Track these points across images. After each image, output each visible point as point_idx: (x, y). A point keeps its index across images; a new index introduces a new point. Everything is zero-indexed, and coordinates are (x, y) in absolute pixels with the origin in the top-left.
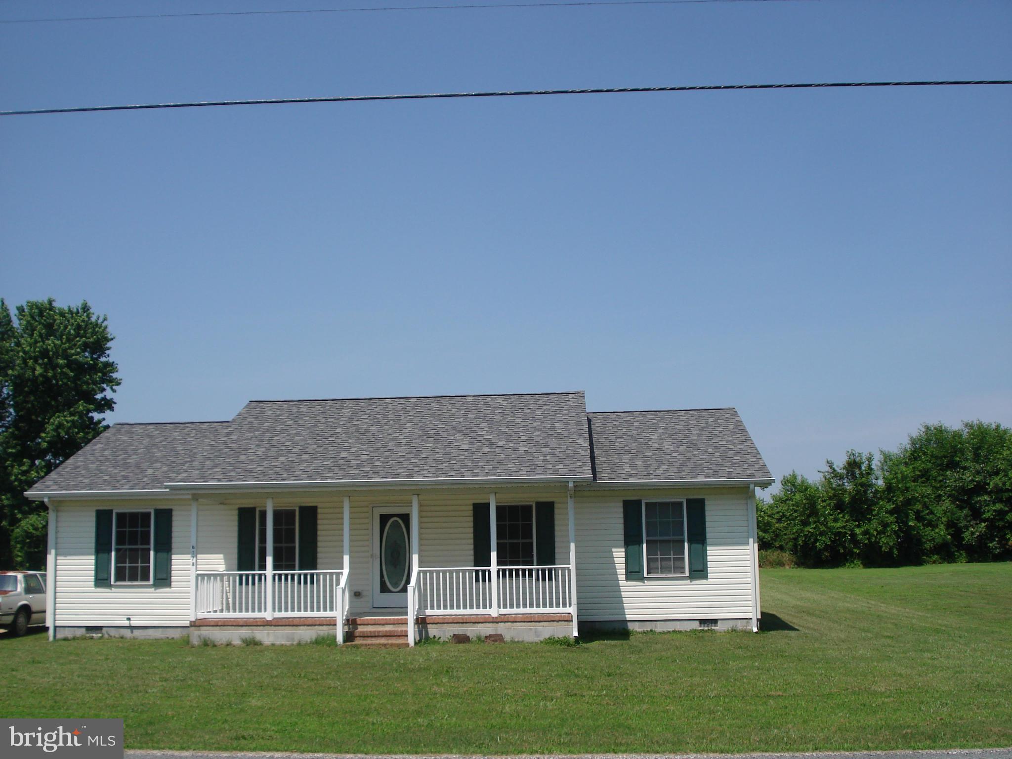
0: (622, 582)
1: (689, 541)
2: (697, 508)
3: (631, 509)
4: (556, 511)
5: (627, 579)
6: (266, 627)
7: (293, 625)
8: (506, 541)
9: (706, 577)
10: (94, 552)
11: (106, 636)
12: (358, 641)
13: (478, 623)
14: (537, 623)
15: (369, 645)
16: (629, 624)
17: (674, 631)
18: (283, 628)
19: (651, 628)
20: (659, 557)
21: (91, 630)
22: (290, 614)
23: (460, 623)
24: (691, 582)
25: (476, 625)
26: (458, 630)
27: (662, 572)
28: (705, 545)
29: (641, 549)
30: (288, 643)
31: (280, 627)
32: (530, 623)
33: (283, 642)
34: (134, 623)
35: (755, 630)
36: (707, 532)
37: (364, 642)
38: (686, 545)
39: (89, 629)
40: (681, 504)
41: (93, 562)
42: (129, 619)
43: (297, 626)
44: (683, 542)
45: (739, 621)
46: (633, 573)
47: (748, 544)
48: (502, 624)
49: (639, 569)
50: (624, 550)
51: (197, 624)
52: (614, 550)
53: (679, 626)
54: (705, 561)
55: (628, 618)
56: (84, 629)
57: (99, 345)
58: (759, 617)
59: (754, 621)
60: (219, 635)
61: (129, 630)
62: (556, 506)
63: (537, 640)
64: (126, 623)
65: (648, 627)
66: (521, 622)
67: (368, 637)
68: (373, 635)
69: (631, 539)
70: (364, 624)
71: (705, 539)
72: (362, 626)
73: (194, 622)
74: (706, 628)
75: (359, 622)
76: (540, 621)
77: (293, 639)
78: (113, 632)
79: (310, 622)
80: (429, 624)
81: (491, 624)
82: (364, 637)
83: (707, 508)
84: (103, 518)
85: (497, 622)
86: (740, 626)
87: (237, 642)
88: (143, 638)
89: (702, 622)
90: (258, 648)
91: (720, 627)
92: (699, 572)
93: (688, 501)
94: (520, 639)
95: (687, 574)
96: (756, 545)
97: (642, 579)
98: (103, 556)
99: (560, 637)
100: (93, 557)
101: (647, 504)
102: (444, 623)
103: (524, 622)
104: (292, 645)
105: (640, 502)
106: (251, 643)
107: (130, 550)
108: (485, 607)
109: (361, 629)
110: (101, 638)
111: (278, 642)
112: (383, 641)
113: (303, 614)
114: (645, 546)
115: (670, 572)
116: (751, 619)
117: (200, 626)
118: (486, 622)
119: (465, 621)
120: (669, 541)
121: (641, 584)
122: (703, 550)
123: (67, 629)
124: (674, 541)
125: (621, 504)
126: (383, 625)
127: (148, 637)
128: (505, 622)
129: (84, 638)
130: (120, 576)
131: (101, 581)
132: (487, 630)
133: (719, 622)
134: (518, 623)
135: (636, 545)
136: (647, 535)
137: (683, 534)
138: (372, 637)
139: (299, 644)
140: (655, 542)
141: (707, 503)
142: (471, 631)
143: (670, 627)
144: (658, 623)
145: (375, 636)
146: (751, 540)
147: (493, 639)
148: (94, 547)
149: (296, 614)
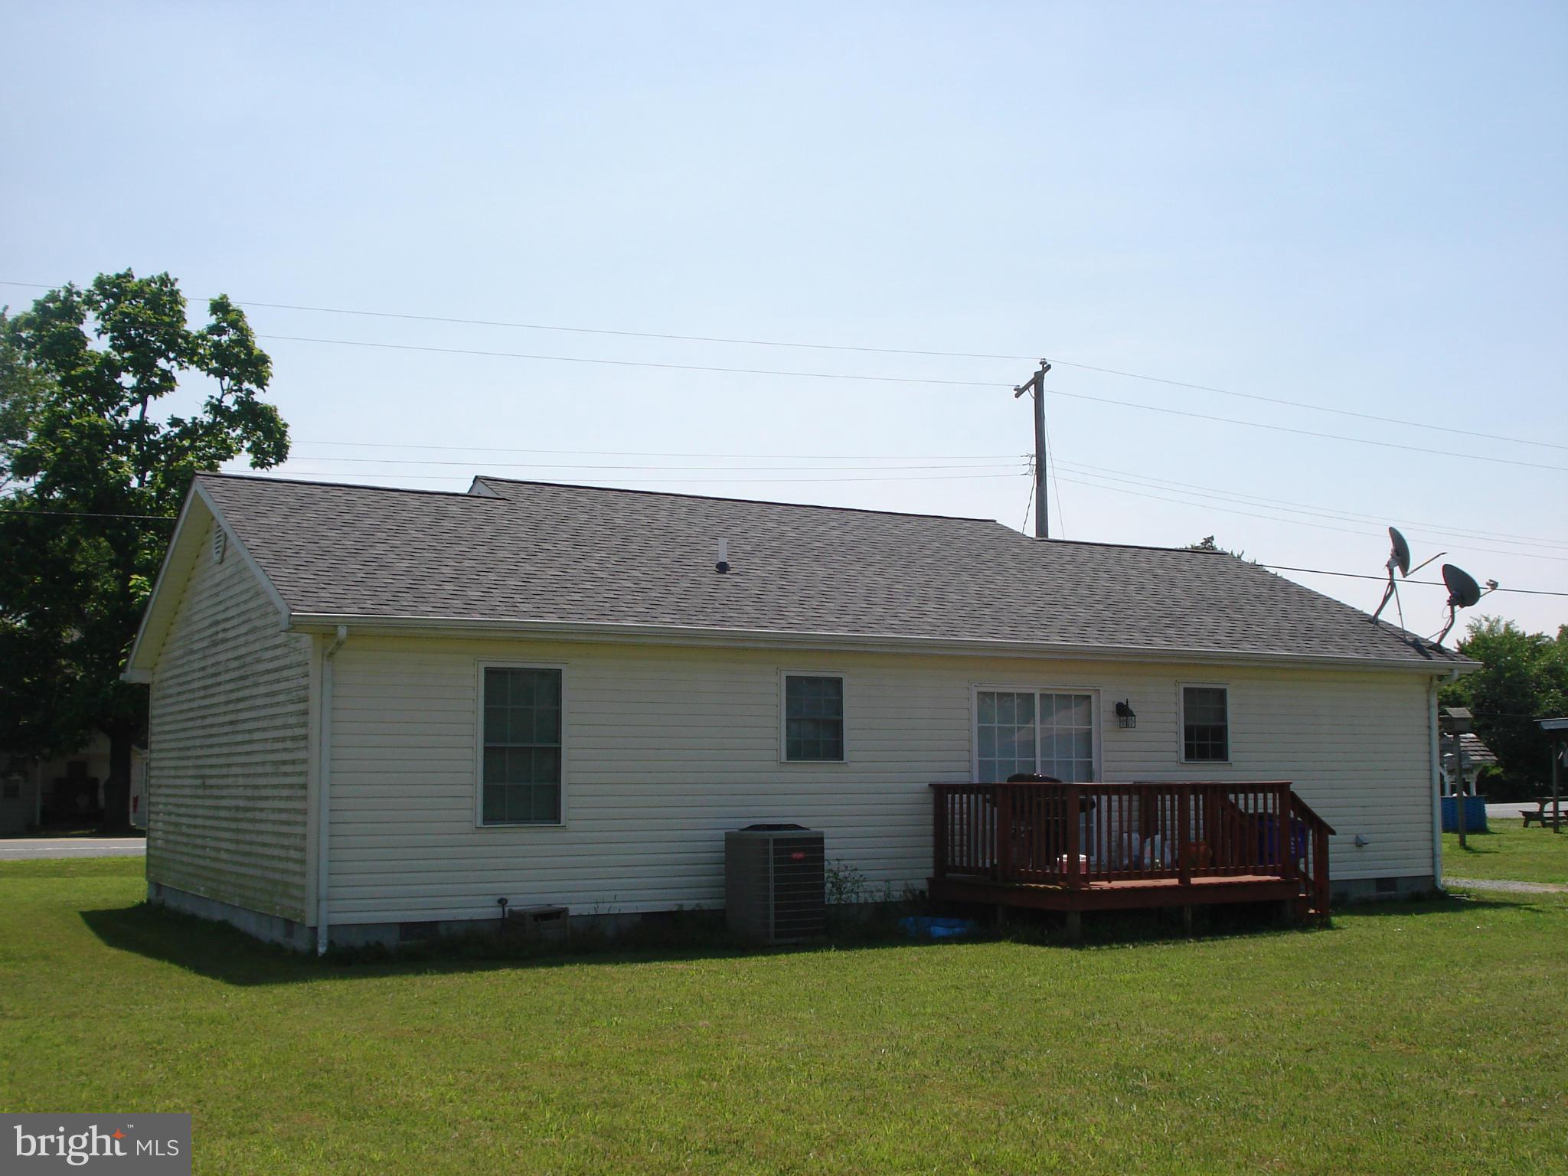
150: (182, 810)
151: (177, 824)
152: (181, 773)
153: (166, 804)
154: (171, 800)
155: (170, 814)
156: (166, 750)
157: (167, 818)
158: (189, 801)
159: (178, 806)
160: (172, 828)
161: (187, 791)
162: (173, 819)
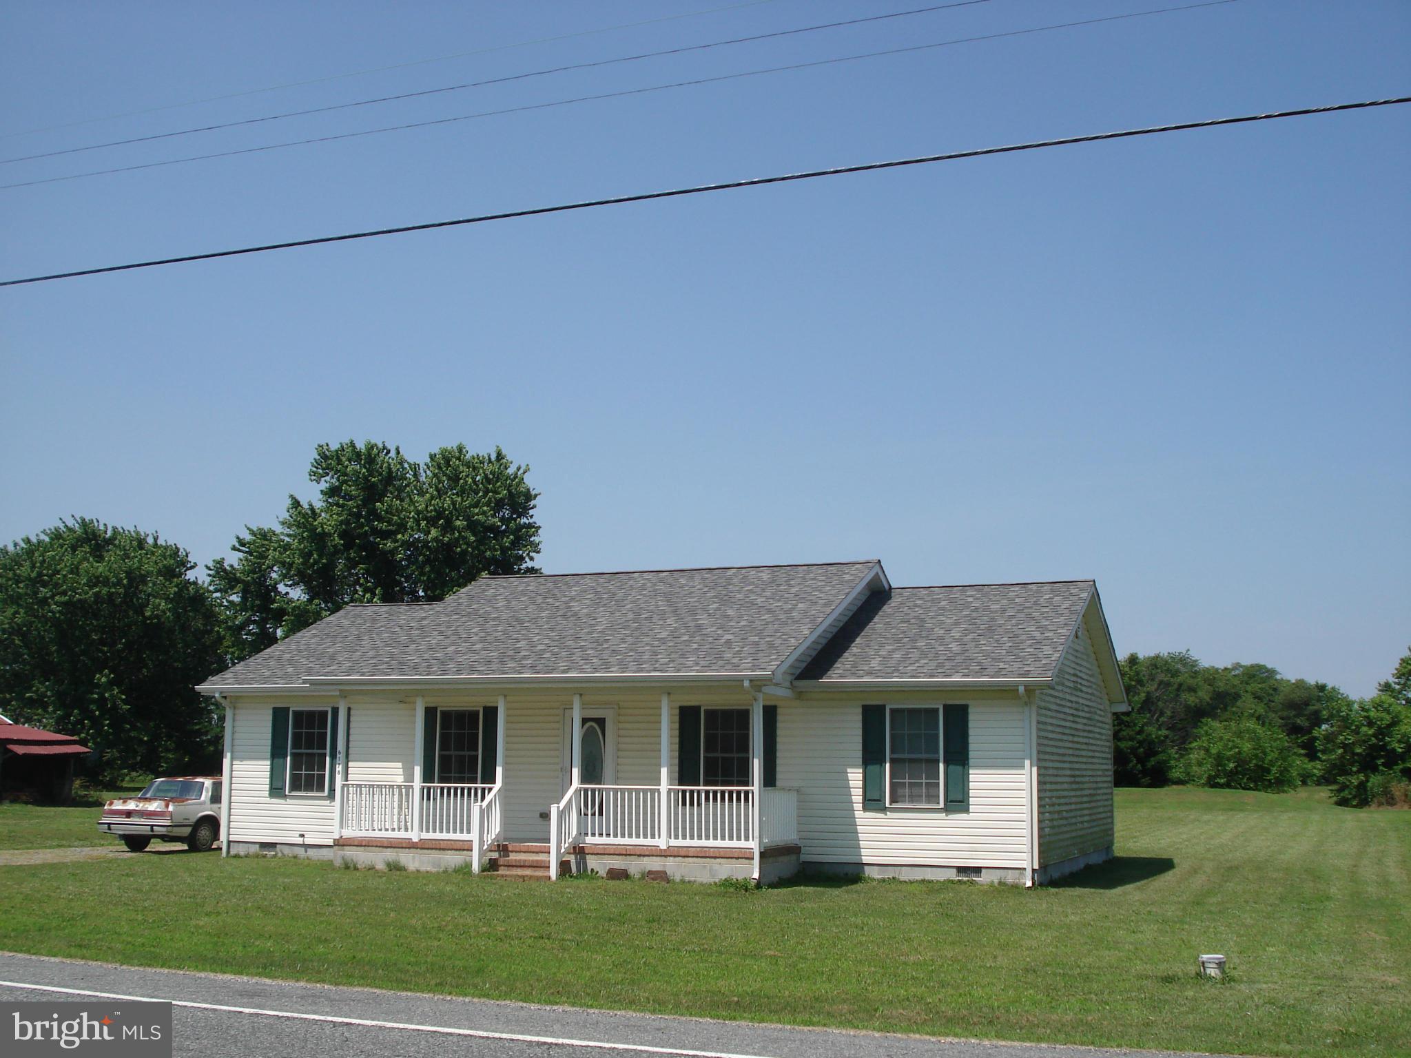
0: (859, 813)
1: (947, 762)
2: (957, 717)
3: (872, 717)
4: (779, 718)
5: (865, 809)
6: (412, 850)
7: (440, 849)
8: (715, 755)
9: (967, 811)
10: (269, 757)
11: (280, 855)
12: (502, 871)
13: (644, 856)
14: (713, 860)
15: (506, 876)
16: (866, 867)
17: (923, 881)
18: (430, 851)
19: (894, 875)
20: (924, 781)
21: (265, 847)
22: (438, 836)
23: (622, 855)
24: (947, 815)
25: (642, 858)
26: (618, 863)
27: (912, 801)
28: (966, 767)
29: (883, 769)
30: (434, 870)
31: (426, 851)
32: (704, 860)
33: (428, 869)
34: (308, 841)
35: (1029, 884)
36: (970, 749)
37: (508, 873)
38: (941, 766)
39: (264, 845)
40: (937, 710)
41: (268, 768)
42: (302, 836)
43: (444, 849)
44: (938, 761)
45: (1010, 871)
46: (872, 802)
47: (1023, 767)
48: (671, 858)
49: (880, 795)
50: (861, 771)
51: (341, 843)
52: (849, 770)
53: (929, 875)
54: (966, 788)
55: (865, 860)
56: (258, 846)
57: (520, 501)
58: (1036, 867)
59: (1029, 873)
60: (362, 857)
61: (303, 849)
62: (779, 711)
63: (712, 880)
64: (300, 840)
65: (890, 873)
66: (693, 857)
67: (513, 866)
68: (518, 864)
69: (871, 757)
70: (516, 852)
71: (967, 758)
72: (514, 853)
73: (338, 840)
74: (965, 879)
75: (510, 849)
76: (715, 858)
77: (439, 866)
78: (287, 850)
79: (458, 845)
80: (588, 854)
81: (658, 859)
82: (509, 866)
83: (971, 717)
84: (279, 715)
85: (666, 856)
86: (1010, 878)
87: (380, 866)
88: (316, 858)
89: (961, 870)
90: (404, 873)
91: (984, 878)
92: (958, 802)
93: (945, 707)
94: (692, 879)
95: (942, 805)
96: (1035, 769)
97: (884, 810)
98: (279, 761)
99: (739, 879)
100: (269, 763)
101: (892, 711)
102: (604, 854)
103: (697, 857)
104: (438, 873)
105: (884, 706)
106: (394, 867)
107: (307, 754)
108: (653, 836)
109: (513, 857)
110: (275, 856)
111: (423, 869)
112: (528, 872)
113: (451, 836)
114: (888, 765)
115: (920, 802)
116: (1025, 869)
117: (343, 845)
118: (653, 855)
119: (628, 853)
120: (920, 761)
121: (882, 816)
122: (963, 775)
123: (241, 844)
124: (928, 761)
125: (860, 710)
126: (537, 853)
127: (321, 858)
128: (675, 856)
129: (257, 856)
130: (295, 786)
131: (276, 790)
132: (654, 864)
133: (983, 871)
134: (690, 859)
135: (876, 764)
136: (892, 752)
137: (937, 752)
138: (516, 866)
139: (445, 872)
140: (903, 761)
141: (970, 710)
142: (635, 866)
143: (918, 875)
144: (903, 868)
145: (521, 866)
146: (1027, 763)
147: (652, 876)
148: (270, 751)
149: (445, 836)
150: (1062, 801)
151: (1059, 812)
152: (1060, 772)
153: (1050, 798)
154: (1055, 794)
155: (1053, 805)
156: (1053, 754)
157: (1052, 809)
158: (1066, 793)
159: (1059, 798)
160: (1056, 816)
161: (1066, 786)
162: (1057, 808)
